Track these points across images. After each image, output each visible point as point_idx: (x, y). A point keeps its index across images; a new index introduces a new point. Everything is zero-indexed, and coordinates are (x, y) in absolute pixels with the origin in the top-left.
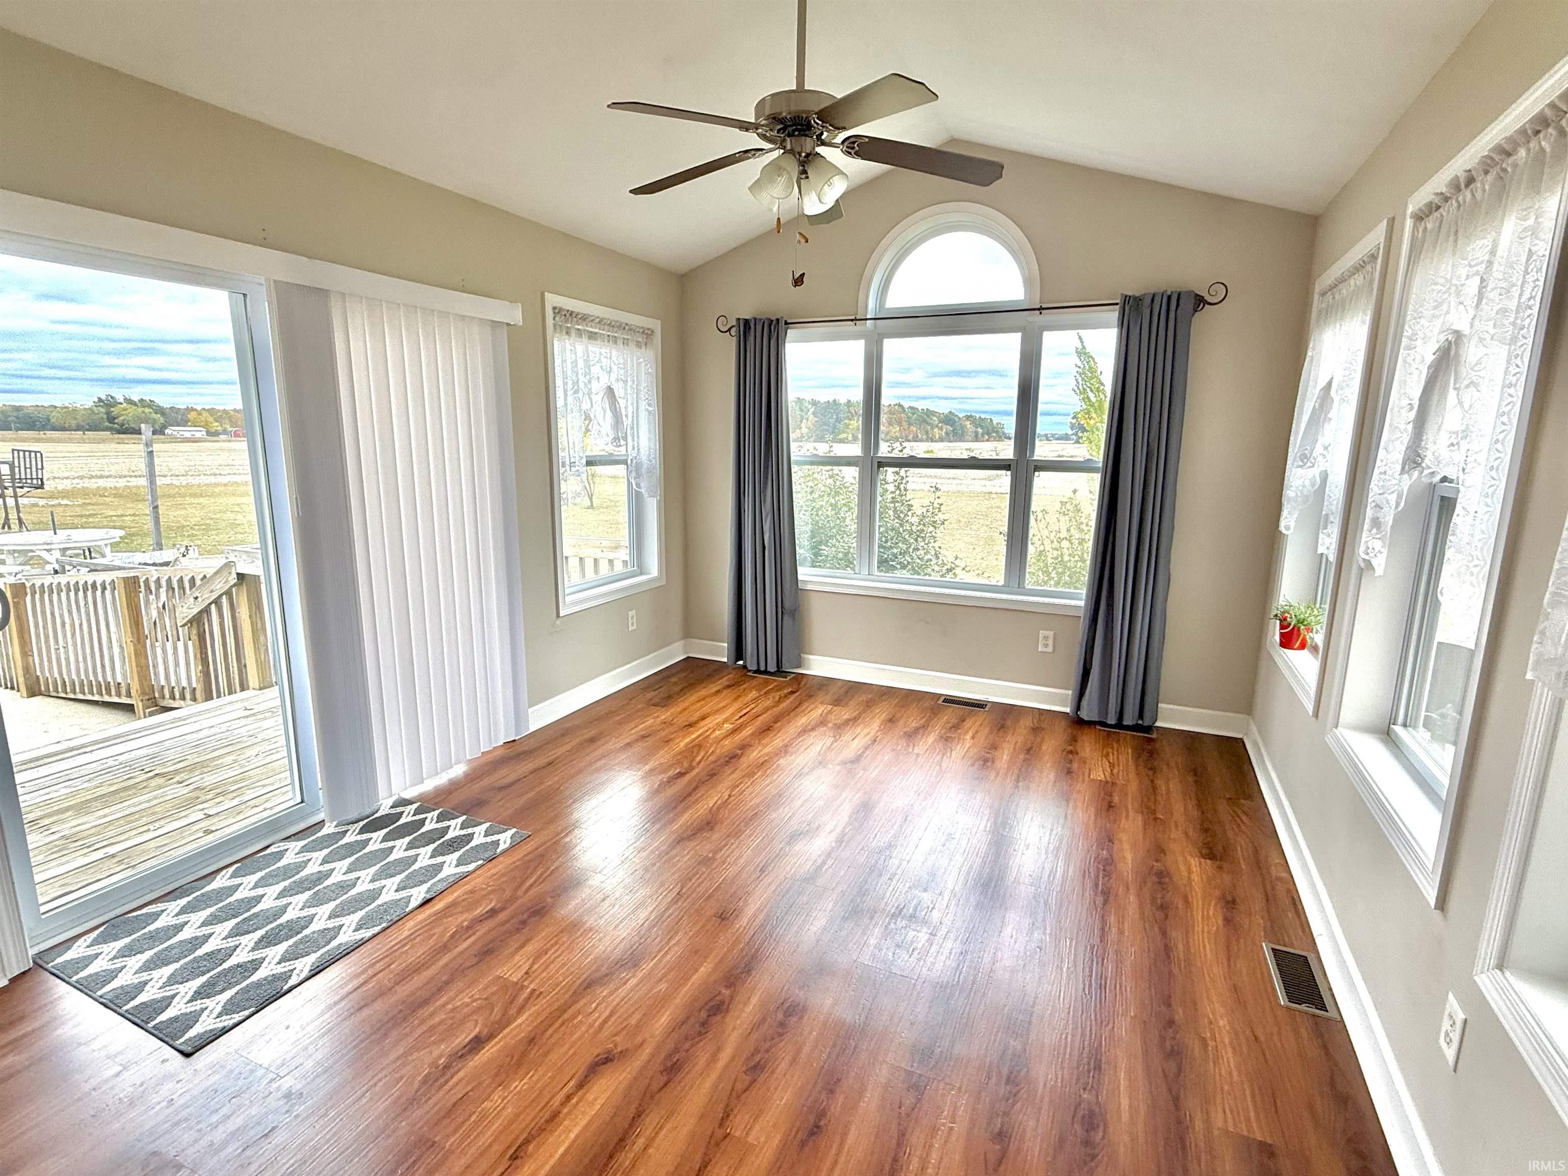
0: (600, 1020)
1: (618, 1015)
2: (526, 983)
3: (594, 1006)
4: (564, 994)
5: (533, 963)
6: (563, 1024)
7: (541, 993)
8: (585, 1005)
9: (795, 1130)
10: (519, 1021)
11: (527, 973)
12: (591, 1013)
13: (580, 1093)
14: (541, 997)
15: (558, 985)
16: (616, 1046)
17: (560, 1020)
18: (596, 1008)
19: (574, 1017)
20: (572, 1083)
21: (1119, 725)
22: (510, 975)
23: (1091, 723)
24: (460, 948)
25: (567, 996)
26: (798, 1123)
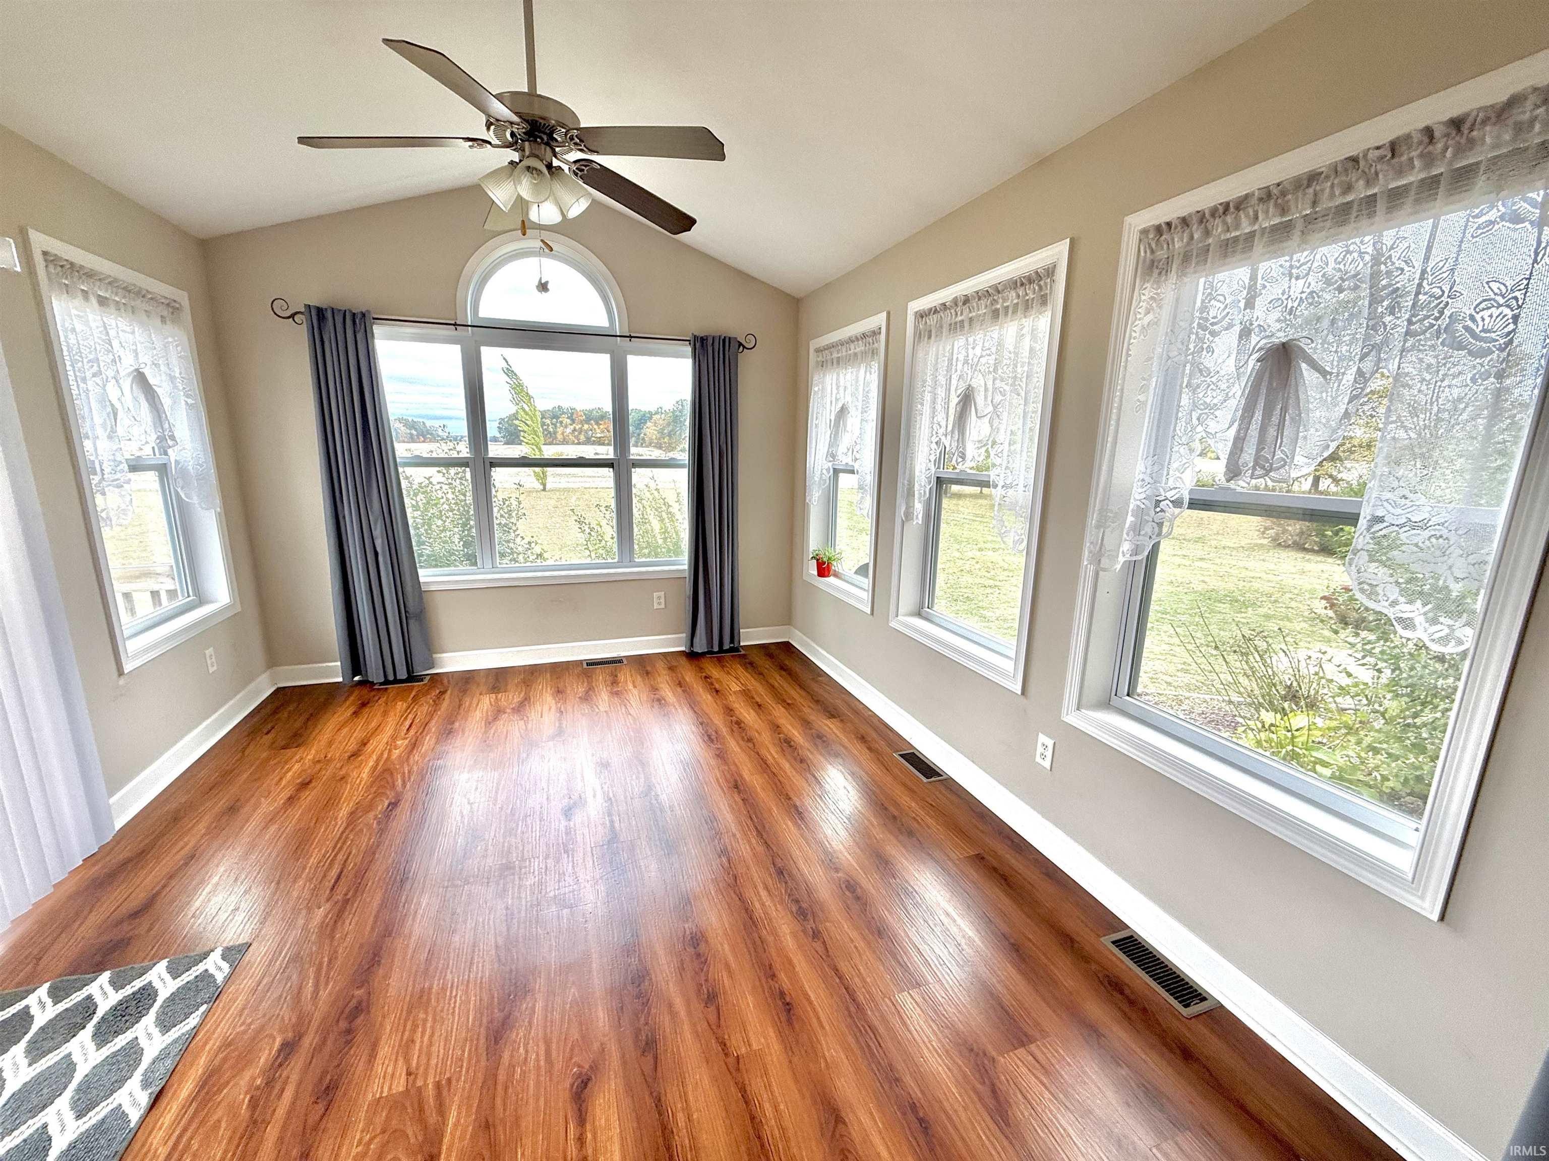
0: (542, 1058)
1: (555, 1040)
2: (419, 1083)
3: (522, 1050)
4: (478, 1061)
5: (407, 1061)
6: (506, 1089)
7: (449, 1080)
8: (512, 1056)
9: (776, 1018)
10: (451, 1121)
11: (409, 1074)
12: (526, 1059)
13: (588, 1127)
14: (454, 1082)
15: (461, 1060)
16: (579, 1066)
17: (500, 1088)
18: (527, 1052)
19: (511, 1074)
20: (571, 1126)
21: (721, 650)
22: (390, 1088)
23: (703, 654)
24: (281, 1112)
25: (483, 1063)
26: (774, 1012)
